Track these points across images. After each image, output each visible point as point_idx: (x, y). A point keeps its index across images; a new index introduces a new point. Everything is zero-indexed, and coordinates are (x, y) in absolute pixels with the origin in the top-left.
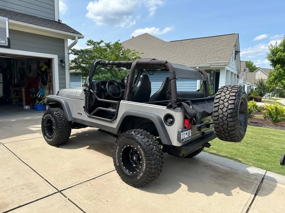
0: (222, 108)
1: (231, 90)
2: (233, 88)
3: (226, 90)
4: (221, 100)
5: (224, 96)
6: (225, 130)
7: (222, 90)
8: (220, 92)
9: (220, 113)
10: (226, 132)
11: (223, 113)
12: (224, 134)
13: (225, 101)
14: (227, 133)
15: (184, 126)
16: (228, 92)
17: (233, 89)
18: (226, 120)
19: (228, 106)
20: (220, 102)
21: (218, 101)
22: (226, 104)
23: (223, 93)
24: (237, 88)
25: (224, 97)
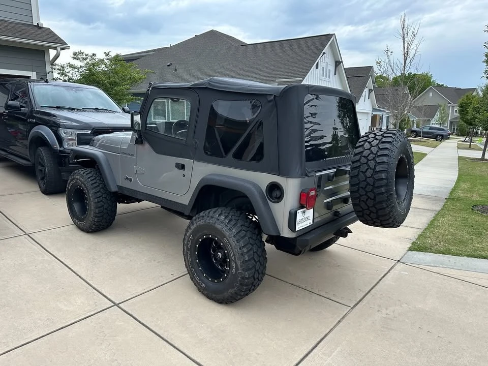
0: (364, 171)
1: (382, 138)
2: (384, 135)
3: (373, 139)
4: (363, 156)
5: (369, 149)
6: (370, 209)
7: (366, 138)
8: (363, 143)
9: (361, 180)
10: (371, 212)
11: (366, 179)
12: (369, 215)
13: (370, 159)
14: (373, 213)
15: (301, 204)
16: (375, 142)
17: (384, 137)
18: (372, 191)
19: (375, 166)
20: (361, 161)
21: (358, 159)
22: (372, 164)
23: (367, 143)
24: (391, 135)
25: (369, 152)
